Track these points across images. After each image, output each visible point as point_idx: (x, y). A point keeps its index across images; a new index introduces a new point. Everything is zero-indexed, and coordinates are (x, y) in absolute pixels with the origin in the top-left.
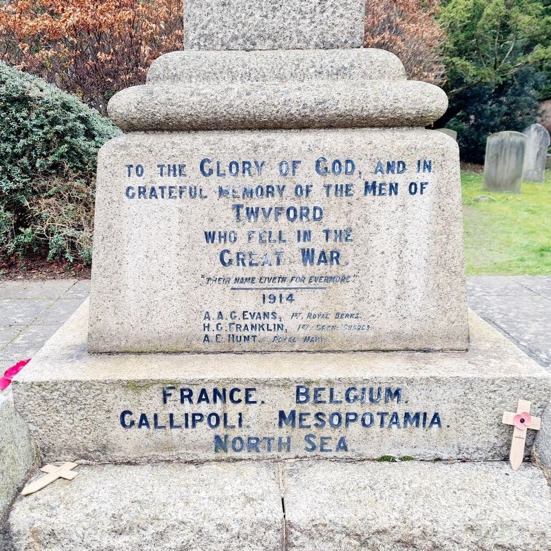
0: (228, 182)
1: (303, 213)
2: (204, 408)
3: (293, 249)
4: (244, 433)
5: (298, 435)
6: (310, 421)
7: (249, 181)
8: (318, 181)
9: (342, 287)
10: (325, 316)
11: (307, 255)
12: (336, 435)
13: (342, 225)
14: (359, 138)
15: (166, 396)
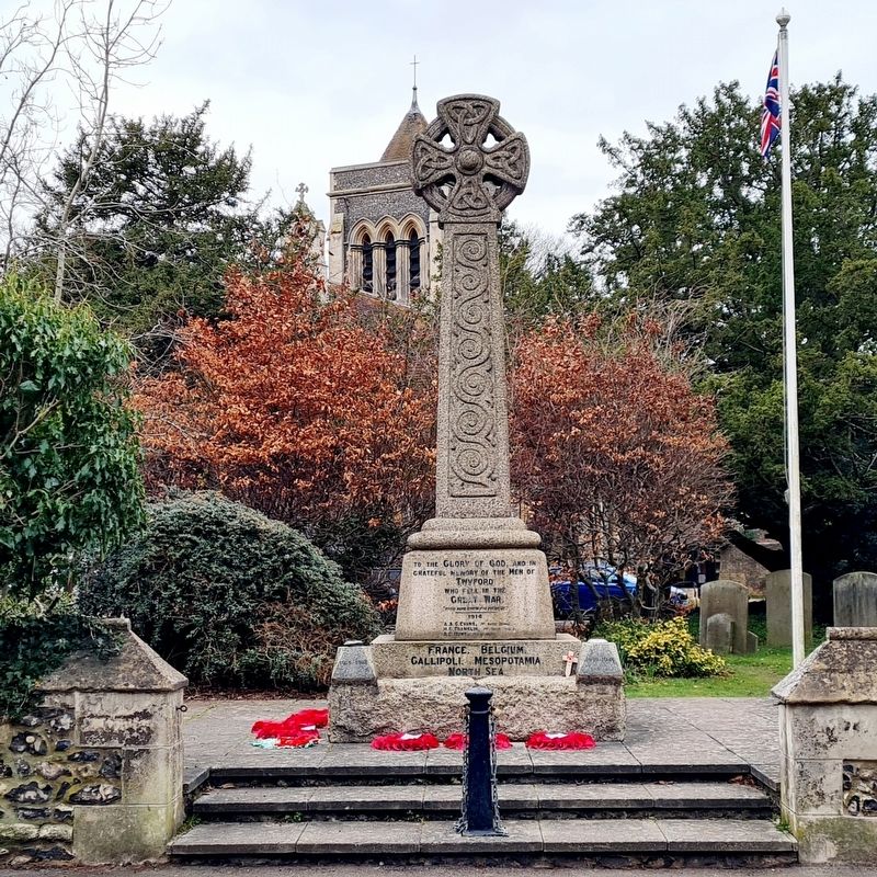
0: (454, 569)
1: (485, 581)
2: (445, 656)
3: (481, 596)
4: (461, 667)
5: (483, 667)
6: (488, 661)
7: (463, 569)
8: (491, 569)
9: (501, 612)
10: (495, 624)
11: (487, 598)
12: (498, 667)
13: (501, 586)
14: (507, 553)
15: (430, 650)
